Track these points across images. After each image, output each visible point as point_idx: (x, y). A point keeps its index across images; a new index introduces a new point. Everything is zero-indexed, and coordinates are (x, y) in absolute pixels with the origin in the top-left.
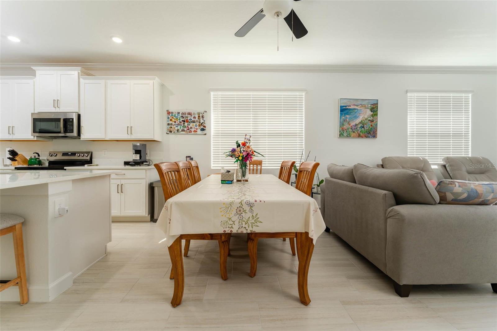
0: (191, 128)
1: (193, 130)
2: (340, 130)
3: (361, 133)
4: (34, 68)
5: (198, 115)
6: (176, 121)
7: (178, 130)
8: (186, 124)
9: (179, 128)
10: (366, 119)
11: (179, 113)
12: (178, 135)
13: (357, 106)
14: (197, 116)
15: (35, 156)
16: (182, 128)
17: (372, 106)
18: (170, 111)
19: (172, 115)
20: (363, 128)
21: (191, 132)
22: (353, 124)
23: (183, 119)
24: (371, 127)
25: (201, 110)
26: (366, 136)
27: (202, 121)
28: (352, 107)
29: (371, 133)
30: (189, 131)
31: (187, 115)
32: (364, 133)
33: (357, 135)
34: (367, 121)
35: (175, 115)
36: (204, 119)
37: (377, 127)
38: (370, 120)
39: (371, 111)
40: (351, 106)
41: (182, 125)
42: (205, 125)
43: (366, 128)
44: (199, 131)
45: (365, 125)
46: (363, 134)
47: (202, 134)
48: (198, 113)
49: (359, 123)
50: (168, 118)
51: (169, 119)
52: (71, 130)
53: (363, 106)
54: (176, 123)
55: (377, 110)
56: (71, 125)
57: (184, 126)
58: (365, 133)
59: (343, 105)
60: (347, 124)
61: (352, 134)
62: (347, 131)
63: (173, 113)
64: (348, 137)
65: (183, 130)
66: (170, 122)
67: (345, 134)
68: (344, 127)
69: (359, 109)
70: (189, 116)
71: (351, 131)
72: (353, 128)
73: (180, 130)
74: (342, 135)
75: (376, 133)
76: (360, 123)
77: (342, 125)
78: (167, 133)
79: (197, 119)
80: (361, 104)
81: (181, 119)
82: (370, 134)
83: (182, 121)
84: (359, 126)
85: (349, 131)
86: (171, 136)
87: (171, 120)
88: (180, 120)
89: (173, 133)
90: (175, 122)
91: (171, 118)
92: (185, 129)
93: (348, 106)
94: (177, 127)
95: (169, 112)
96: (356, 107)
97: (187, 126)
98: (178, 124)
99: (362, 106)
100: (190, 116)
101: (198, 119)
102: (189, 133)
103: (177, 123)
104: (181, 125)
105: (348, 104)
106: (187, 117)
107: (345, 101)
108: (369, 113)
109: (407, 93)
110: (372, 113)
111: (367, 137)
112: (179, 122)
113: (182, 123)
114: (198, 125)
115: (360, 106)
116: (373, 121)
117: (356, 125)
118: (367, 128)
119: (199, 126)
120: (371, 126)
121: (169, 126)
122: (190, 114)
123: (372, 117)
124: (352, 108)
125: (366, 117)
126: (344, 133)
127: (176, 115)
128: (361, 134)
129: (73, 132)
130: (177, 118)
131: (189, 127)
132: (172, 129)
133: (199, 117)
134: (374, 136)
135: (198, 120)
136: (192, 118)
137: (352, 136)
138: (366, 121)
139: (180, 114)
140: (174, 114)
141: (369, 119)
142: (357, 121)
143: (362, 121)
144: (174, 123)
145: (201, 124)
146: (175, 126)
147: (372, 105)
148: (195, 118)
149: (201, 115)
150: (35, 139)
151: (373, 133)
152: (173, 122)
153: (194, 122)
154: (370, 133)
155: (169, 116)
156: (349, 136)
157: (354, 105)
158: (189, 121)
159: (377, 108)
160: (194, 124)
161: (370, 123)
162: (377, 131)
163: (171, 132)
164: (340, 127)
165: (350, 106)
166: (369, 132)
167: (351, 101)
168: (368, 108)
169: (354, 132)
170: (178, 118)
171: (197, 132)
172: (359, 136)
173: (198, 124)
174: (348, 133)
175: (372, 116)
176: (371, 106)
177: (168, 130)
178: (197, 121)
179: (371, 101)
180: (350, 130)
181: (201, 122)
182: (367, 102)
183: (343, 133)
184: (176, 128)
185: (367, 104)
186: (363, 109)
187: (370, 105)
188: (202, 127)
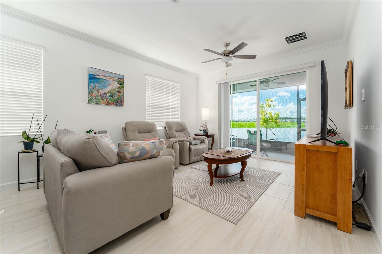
2: (88, 96)
3: (110, 101)
10: (114, 90)
13: (106, 77)
17: (119, 80)
20: (111, 97)
22: (102, 92)
24: (118, 97)
26: (114, 104)
28: (101, 77)
29: (119, 102)
32: (112, 101)
33: (106, 102)
34: (115, 91)
37: (123, 98)
38: (117, 91)
39: (119, 84)
40: (100, 76)
43: (114, 97)
45: (114, 95)
46: (112, 102)
49: (107, 92)
55: (124, 84)
58: (113, 101)
59: (91, 73)
60: (96, 91)
61: (102, 101)
62: (96, 98)
64: (98, 103)
67: (94, 101)
68: (93, 94)
69: (108, 80)
71: (100, 98)
72: (102, 96)
75: (123, 102)
76: (109, 92)
77: (90, 92)
80: (109, 76)
82: (118, 103)
84: (108, 95)
85: (99, 98)
93: (97, 76)
99: (111, 78)
105: (98, 73)
107: (94, 70)
108: (116, 85)
109: (145, 75)
111: (115, 105)
115: (109, 77)
116: (120, 93)
117: (105, 94)
118: (115, 98)
120: (119, 96)
123: (119, 89)
124: (101, 78)
125: (114, 88)
128: (110, 102)
134: (121, 104)
137: (101, 103)
138: (114, 91)
141: (117, 90)
142: (107, 90)
143: (110, 91)
147: (119, 79)
151: (120, 102)
154: (117, 101)
157: (103, 76)
159: (124, 82)
161: (118, 94)
162: (123, 100)
164: (89, 93)
165: (99, 76)
166: (116, 101)
167: (100, 71)
168: (116, 81)
169: (103, 100)
172: (108, 104)
174: (97, 100)
175: (119, 88)
179: (118, 75)
180: (99, 97)
182: (115, 75)
183: (92, 100)
185: (115, 77)
186: (111, 81)
187: (117, 79)
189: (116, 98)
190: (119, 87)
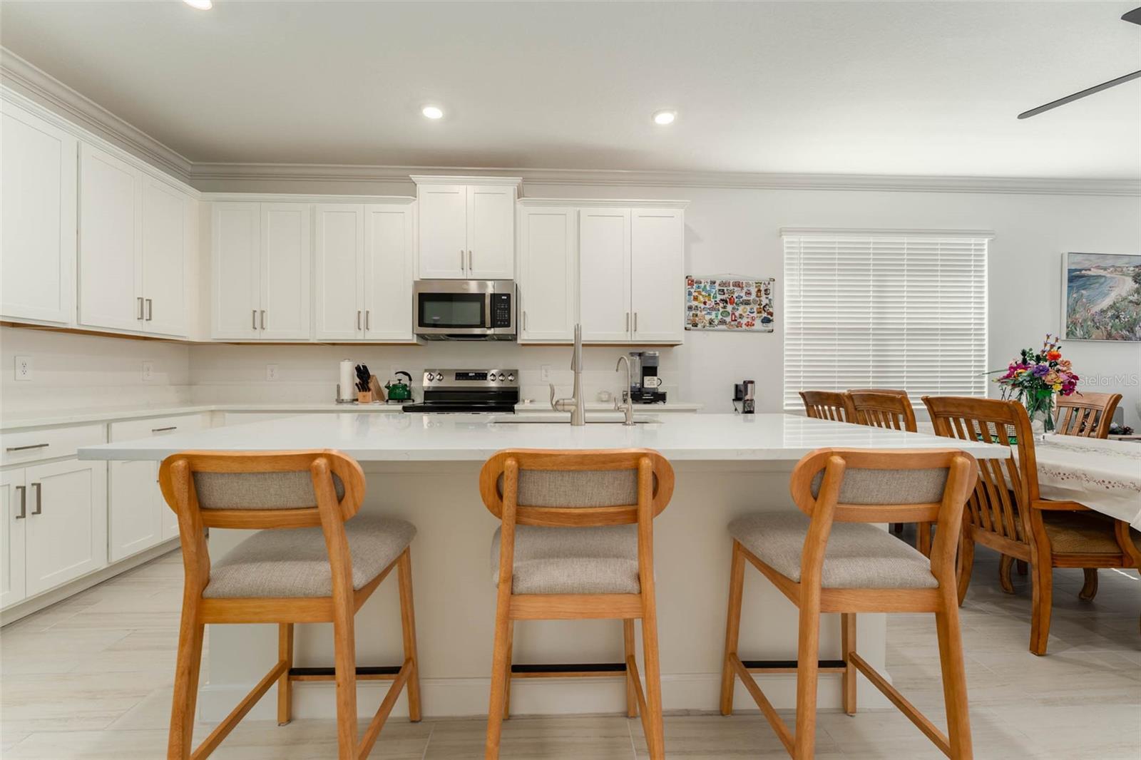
0: (741, 316)
1: (744, 321)
2: (1067, 322)
3: (1113, 330)
4: (414, 177)
5: (756, 287)
6: (707, 300)
7: (711, 322)
8: (729, 308)
9: (713, 316)
10: (1124, 299)
11: (714, 283)
12: (710, 333)
13: (1105, 269)
14: (754, 290)
15: (400, 380)
16: (720, 317)
17: (1137, 270)
18: (695, 277)
19: (699, 287)
20: (1117, 318)
21: (739, 325)
22: (1097, 309)
23: (723, 297)
24: (1135, 317)
25: (763, 276)
26: (1123, 338)
27: (765, 301)
28: (1093, 272)
29: (1136, 330)
30: (736, 323)
31: (731, 288)
32: (1119, 331)
33: (1105, 333)
34: (1126, 303)
35: (705, 286)
36: (770, 297)
38: (1131, 302)
39: (1136, 282)
40: (1092, 269)
41: (721, 310)
42: (771, 310)
43: (1124, 318)
44: (758, 324)
45: (1123, 313)
46: (1118, 333)
47: (765, 331)
48: (756, 283)
49: (1108, 308)
50: (689, 295)
51: (692, 297)
52: (504, 321)
53: (1118, 269)
54: (707, 306)
56: (505, 309)
57: (725, 313)
58: (1121, 330)
59: (1073, 267)
60: (1082, 309)
61: (1095, 333)
62: (1082, 326)
63: (701, 283)
64: (1086, 338)
65: (723, 322)
66: (694, 303)
67: (1078, 332)
68: (1077, 316)
69: (1108, 275)
70: (736, 289)
71: (1092, 324)
72: (1096, 320)
73: (716, 322)
74: (1072, 334)
76: (1111, 307)
77: (1072, 311)
78: (686, 329)
79: (753, 296)
80: (1113, 266)
81: (719, 297)
82: (1133, 332)
83: (722, 300)
84: (1110, 314)
85: (1088, 326)
86: (695, 334)
87: (696, 299)
88: (716, 297)
89: (699, 326)
90: (705, 303)
91: (696, 294)
92: (728, 319)
93: (1086, 270)
94: (709, 313)
95: (692, 281)
96: (1102, 272)
97: (731, 313)
98: (712, 309)
99: (1116, 270)
100: (739, 289)
101: (757, 296)
102: (737, 329)
103: (710, 305)
104: (719, 310)
105: (1086, 265)
106: (733, 293)
107: (1079, 258)
108: (1130, 284)
110: (1137, 285)
111: (1126, 339)
112: (713, 304)
113: (721, 305)
114: (755, 310)
115: (1111, 269)
117: (1103, 311)
118: (1126, 320)
119: (758, 313)
120: (1136, 314)
121: (691, 313)
122: (737, 284)
123: (1136, 295)
124: (1093, 274)
125: (1124, 294)
126: (1076, 329)
127: (708, 288)
128: (1114, 332)
129: (508, 325)
130: (709, 295)
131: (737, 314)
132: (697, 319)
133: (759, 291)
135: (758, 299)
136: (743, 294)
137: (1093, 336)
138: (1123, 303)
139: (717, 285)
140: (702, 285)
141: (1131, 298)
142: (1106, 303)
143: (1114, 304)
144: (702, 306)
145: (762, 307)
146: (704, 313)
147: (1137, 267)
148: (748, 293)
149: (763, 288)
150: (415, 341)
152: (700, 302)
153: (747, 303)
154: (1132, 329)
155: (692, 290)
156: (1086, 336)
157: (1098, 267)
158: (736, 300)
160: (748, 307)
161: (1133, 308)
163: (695, 325)
164: (1069, 315)
165: (1090, 270)
166: (1130, 327)
167: (1092, 258)
168: (1128, 275)
169: (1098, 328)
170: (712, 294)
171: (753, 325)
172: (1109, 337)
173: (756, 307)
174: (1085, 330)
175: (1137, 291)
176: (1134, 270)
177: (689, 322)
178: (755, 302)
179: (1133, 259)
180: (1089, 323)
181: (764, 304)
182: (1126, 260)
183: (1075, 331)
184: (708, 317)
185: (1128, 265)
186: (1117, 276)
187: (1132, 269)
188: (765, 315)
189: (1128, 321)
190: (1137, 288)
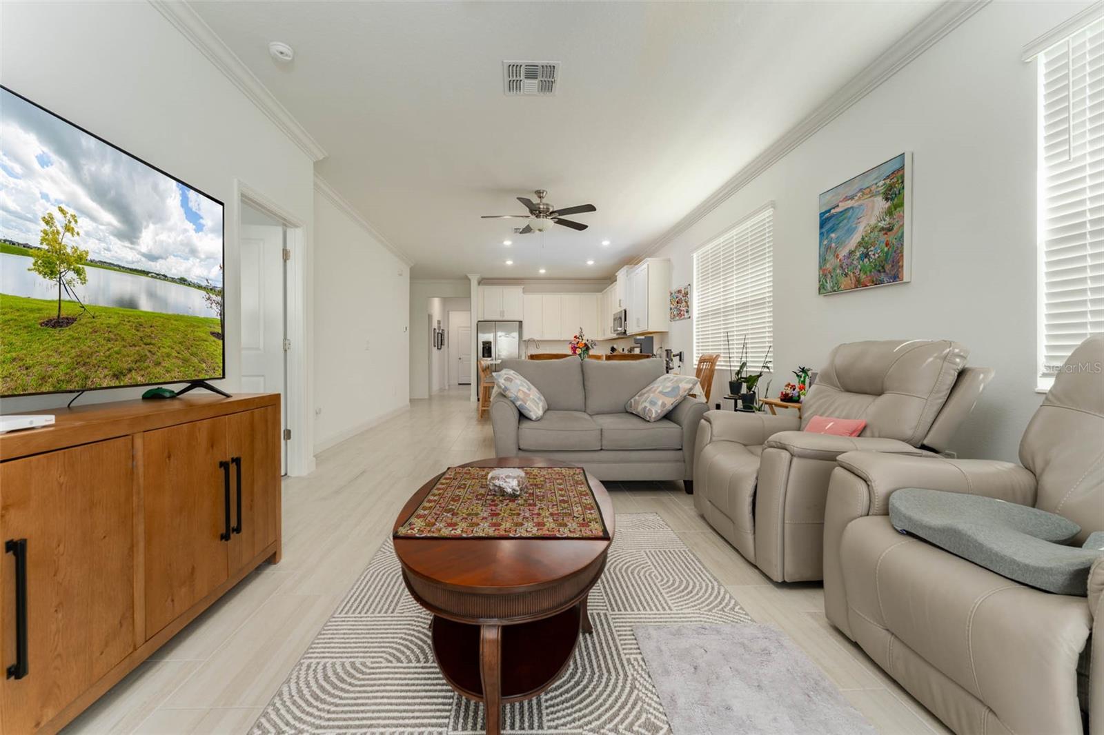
0: (682, 310)
1: (682, 313)
2: (819, 275)
3: (862, 274)
10: (875, 229)
11: (675, 292)
12: (676, 322)
13: (852, 198)
14: (684, 293)
16: (677, 312)
17: (888, 181)
18: (671, 291)
19: (672, 297)
20: (866, 257)
22: (843, 252)
23: (677, 300)
24: (886, 249)
26: (873, 282)
27: (687, 299)
28: (840, 207)
29: (888, 267)
30: (680, 315)
32: (868, 273)
33: (853, 281)
34: (876, 234)
36: (688, 296)
37: (902, 245)
38: (882, 229)
39: (887, 199)
40: (840, 204)
41: (677, 308)
42: (688, 304)
43: (874, 255)
45: (872, 248)
46: (867, 277)
47: (688, 318)
48: (684, 289)
49: (856, 247)
50: (670, 301)
53: (865, 191)
55: (903, 188)
58: (871, 272)
59: (824, 209)
60: (832, 256)
61: (844, 282)
62: (831, 277)
63: (673, 294)
64: (835, 291)
66: (672, 306)
67: (828, 285)
68: (828, 266)
69: (856, 204)
71: (840, 272)
72: (844, 265)
73: (676, 315)
74: (824, 288)
75: (900, 263)
76: (860, 244)
78: (670, 321)
80: (860, 190)
82: (884, 272)
84: (858, 254)
85: (837, 275)
87: (672, 303)
89: (673, 319)
93: (834, 208)
96: (849, 204)
99: (864, 194)
100: (680, 294)
101: (685, 296)
102: (681, 318)
105: (834, 202)
107: (828, 197)
108: (881, 204)
110: (889, 203)
111: (876, 282)
113: (677, 305)
115: (859, 195)
116: (892, 229)
117: (851, 253)
118: (877, 255)
119: (685, 307)
120: (887, 245)
121: (671, 312)
122: (680, 291)
123: (887, 219)
125: (873, 222)
126: (827, 283)
128: (863, 276)
130: (674, 300)
134: (896, 277)
136: (681, 297)
137: (842, 287)
138: (872, 235)
139: (676, 294)
141: (882, 224)
142: (855, 241)
143: (863, 239)
146: (673, 310)
147: (888, 177)
149: (686, 291)
151: (892, 266)
154: (883, 267)
156: (836, 288)
157: (846, 199)
158: (680, 301)
159: (903, 182)
161: (883, 238)
162: (902, 256)
164: (820, 268)
165: (838, 206)
166: (880, 265)
167: (841, 189)
168: (877, 194)
169: (846, 275)
171: (684, 315)
172: (859, 284)
173: (685, 304)
174: (835, 281)
175: (889, 212)
176: (885, 183)
177: (670, 317)
178: (684, 300)
179: (883, 168)
180: (838, 271)
182: (874, 175)
183: (825, 284)
184: (674, 313)
185: (875, 182)
186: (865, 202)
187: (881, 183)
189: (879, 257)
190: (889, 208)
